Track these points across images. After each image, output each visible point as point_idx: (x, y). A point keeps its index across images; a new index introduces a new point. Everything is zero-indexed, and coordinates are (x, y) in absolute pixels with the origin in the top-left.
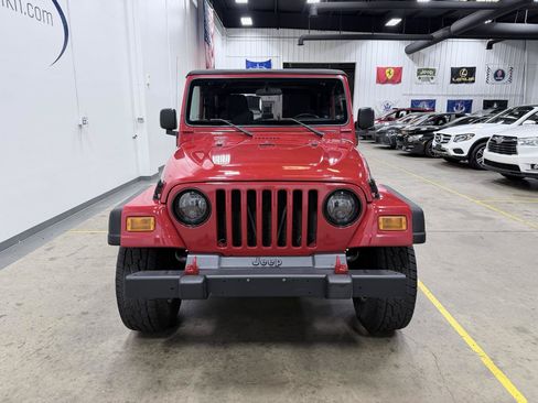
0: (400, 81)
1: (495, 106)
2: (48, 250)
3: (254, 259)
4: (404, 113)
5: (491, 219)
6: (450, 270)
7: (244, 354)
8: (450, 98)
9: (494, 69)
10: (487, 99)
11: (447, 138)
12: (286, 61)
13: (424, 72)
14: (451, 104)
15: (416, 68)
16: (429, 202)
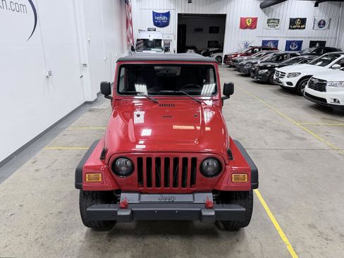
0: (255, 28)
1: (317, 45)
2: (34, 163)
3: (159, 196)
4: (257, 50)
5: (305, 139)
6: (276, 180)
7: (153, 243)
8: (288, 40)
9: (318, 19)
10: (312, 40)
11: (283, 74)
12: (180, 12)
13: (271, 21)
14: (289, 44)
15: (267, 18)
16: (268, 124)
